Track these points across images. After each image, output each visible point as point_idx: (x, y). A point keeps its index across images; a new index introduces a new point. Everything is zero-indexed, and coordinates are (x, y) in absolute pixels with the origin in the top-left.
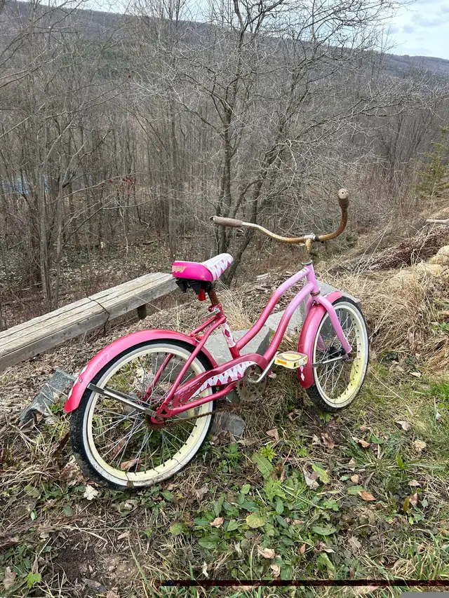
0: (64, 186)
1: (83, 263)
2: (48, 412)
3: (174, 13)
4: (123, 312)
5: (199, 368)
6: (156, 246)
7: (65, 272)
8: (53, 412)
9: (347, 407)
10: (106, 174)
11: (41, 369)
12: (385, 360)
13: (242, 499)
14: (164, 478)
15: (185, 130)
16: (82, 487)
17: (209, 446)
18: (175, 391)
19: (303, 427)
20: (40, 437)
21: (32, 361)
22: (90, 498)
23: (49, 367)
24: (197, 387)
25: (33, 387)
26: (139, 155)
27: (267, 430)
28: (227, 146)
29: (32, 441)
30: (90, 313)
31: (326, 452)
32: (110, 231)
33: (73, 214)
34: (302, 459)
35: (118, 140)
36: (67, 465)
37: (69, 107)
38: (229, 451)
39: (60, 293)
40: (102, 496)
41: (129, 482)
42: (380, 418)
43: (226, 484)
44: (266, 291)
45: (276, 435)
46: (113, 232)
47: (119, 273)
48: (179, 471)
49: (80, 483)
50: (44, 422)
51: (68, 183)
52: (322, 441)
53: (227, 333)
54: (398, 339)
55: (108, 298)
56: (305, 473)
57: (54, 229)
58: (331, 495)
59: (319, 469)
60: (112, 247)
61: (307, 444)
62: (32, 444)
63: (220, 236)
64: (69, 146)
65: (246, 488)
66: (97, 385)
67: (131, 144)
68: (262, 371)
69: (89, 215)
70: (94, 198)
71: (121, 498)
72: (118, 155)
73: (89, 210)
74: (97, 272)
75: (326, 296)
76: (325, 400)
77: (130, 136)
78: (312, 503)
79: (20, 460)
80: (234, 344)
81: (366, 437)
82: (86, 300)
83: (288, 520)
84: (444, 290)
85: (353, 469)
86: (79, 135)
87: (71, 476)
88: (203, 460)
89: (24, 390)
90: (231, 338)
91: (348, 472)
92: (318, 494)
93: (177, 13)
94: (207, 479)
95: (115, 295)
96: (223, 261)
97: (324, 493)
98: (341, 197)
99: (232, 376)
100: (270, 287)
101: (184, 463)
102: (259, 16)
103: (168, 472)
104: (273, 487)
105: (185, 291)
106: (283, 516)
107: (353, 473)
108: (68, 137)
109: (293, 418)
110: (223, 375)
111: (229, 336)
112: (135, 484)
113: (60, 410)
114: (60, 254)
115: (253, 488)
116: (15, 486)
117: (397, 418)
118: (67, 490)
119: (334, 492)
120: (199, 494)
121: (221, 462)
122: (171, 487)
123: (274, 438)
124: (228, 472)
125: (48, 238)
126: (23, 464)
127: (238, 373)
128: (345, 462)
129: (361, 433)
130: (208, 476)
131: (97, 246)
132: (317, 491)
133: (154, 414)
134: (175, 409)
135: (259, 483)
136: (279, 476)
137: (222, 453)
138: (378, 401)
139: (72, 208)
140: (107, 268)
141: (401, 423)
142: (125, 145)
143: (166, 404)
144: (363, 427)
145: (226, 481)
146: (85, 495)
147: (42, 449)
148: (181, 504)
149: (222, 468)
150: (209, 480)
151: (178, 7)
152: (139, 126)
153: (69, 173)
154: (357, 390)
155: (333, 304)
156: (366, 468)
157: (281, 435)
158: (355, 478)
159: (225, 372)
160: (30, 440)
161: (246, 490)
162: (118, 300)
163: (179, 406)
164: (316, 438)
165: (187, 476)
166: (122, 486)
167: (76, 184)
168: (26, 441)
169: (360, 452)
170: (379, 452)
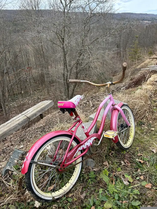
0: (6, 73)
1: (16, 100)
2: (13, 169)
3: (37, 7)
4: (35, 117)
5: (74, 144)
6: (42, 90)
7: (10, 104)
8: (15, 169)
9: (131, 147)
10: (20, 67)
11: (7, 144)
12: (140, 125)
13: (101, 196)
14: (67, 192)
15: (46, 48)
16: (33, 202)
17: (83, 174)
18: (67, 156)
19: (116, 158)
20: (12, 181)
21: (3, 141)
22: (37, 207)
23: (10, 143)
24: (75, 152)
25: (5, 153)
26: (31, 58)
27: (103, 162)
28: (64, 51)
29: (9, 184)
30: (23, 120)
31: (128, 167)
32: (24, 87)
33: (11, 83)
34: (120, 173)
35: (23, 54)
36: (25, 194)
37: (4, 45)
38: (90, 175)
39: (10, 112)
40: (42, 205)
41: (53, 197)
42: (144, 149)
43: (92, 190)
44: (88, 103)
45: (107, 164)
46: (26, 87)
47: (30, 102)
48: (72, 188)
49: (32, 200)
50: (13, 174)
51: (7, 72)
52: (125, 163)
53: (83, 127)
54: (143, 116)
55: (28, 113)
56: (122, 179)
57: (5, 89)
58: (135, 187)
59: (127, 176)
60: (26, 92)
61: (120, 165)
62: (9, 185)
63: (66, 84)
64: (6, 59)
65: (101, 190)
66: (34, 161)
67: (28, 55)
68: (99, 140)
69: (16, 82)
70: (17, 76)
71: (51, 204)
72: (24, 60)
73: (16, 81)
74: (22, 102)
75: (117, 105)
76: (123, 146)
77: (27, 53)
78: (129, 192)
79: (5, 193)
80: (86, 131)
81: (141, 158)
82: (20, 115)
83: (121, 202)
84: (155, 95)
85: (140, 174)
86: (8, 54)
87: (28, 198)
88: (81, 180)
89: (2, 154)
90: (85, 129)
91: (139, 175)
92: (130, 187)
93: (38, 6)
94: (84, 189)
95: (31, 111)
96: (78, 98)
97: (132, 187)
98: (124, 66)
99: (88, 145)
100: (89, 101)
101: (74, 184)
102: (70, 3)
103: (68, 189)
104: (111, 187)
105: (64, 113)
106: (118, 200)
107: (141, 175)
108: (5, 56)
109: (112, 155)
110: (85, 145)
111: (84, 128)
112: (56, 198)
113: (18, 167)
114: (8, 98)
115: (104, 190)
116: (5, 206)
117: (151, 148)
118: (27, 204)
119: (136, 186)
120: (82, 197)
121: (88, 180)
122: (70, 195)
123: (107, 165)
124: (92, 184)
125: (3, 92)
126: (7, 195)
127: (90, 143)
128: (136, 171)
129: (139, 157)
130: (85, 188)
131: (21, 93)
132: (129, 186)
133: (59, 167)
134: (67, 163)
135: (105, 187)
136: (112, 182)
137: (88, 176)
138: (142, 142)
139: (10, 81)
140: (25, 100)
141: (153, 150)
142: (26, 56)
143: (64, 162)
144: (139, 154)
145: (92, 188)
146: (35, 205)
147: (14, 187)
148: (76, 203)
149: (89, 183)
150: (85, 189)
151: (38, 5)
152: (30, 48)
153: (7, 68)
154: (133, 139)
155: (121, 108)
156: (145, 172)
157: (109, 164)
158: (142, 177)
159: (85, 144)
160: (8, 183)
161: (101, 191)
162: (32, 113)
163: (69, 162)
164: (122, 162)
165: (76, 189)
166: (50, 200)
167: (10, 72)
168: (6, 184)
169: (141, 165)
170: (148, 164)
